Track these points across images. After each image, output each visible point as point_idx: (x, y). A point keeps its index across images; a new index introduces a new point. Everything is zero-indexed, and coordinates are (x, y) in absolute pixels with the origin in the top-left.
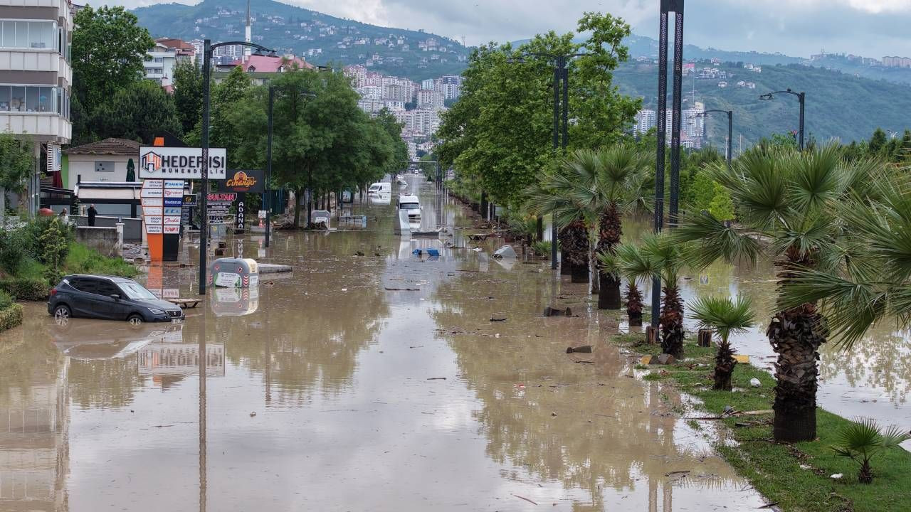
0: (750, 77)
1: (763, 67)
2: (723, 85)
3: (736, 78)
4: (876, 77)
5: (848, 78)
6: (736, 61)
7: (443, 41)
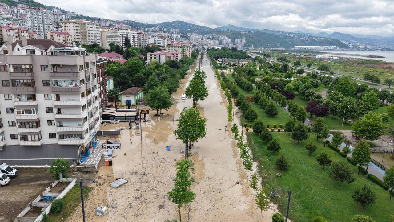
0: (252, 33)
1: (254, 32)
2: (248, 35)
3: (250, 34)
4: (271, 33)
5: (267, 34)
6: (250, 31)
7: (208, 28)
